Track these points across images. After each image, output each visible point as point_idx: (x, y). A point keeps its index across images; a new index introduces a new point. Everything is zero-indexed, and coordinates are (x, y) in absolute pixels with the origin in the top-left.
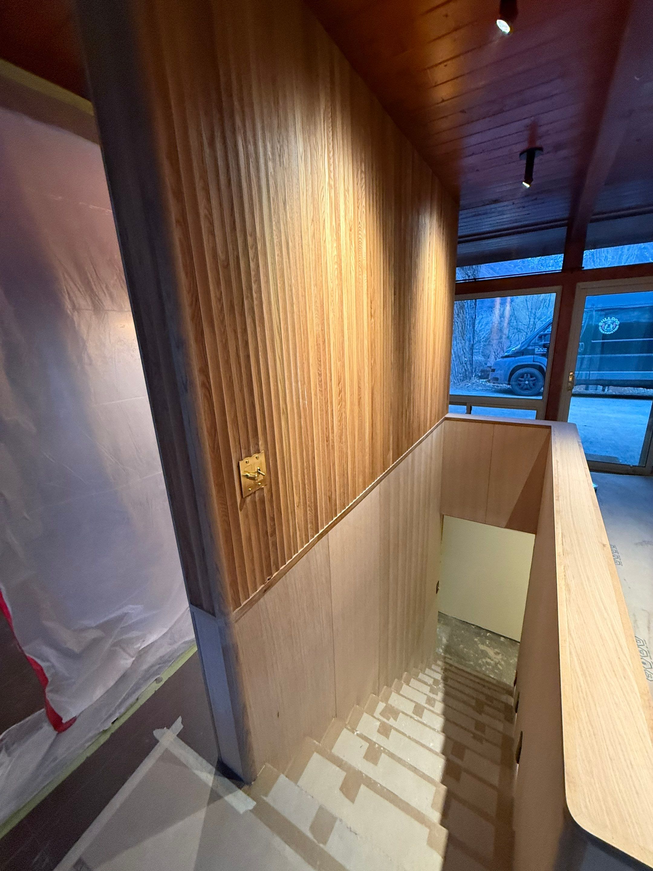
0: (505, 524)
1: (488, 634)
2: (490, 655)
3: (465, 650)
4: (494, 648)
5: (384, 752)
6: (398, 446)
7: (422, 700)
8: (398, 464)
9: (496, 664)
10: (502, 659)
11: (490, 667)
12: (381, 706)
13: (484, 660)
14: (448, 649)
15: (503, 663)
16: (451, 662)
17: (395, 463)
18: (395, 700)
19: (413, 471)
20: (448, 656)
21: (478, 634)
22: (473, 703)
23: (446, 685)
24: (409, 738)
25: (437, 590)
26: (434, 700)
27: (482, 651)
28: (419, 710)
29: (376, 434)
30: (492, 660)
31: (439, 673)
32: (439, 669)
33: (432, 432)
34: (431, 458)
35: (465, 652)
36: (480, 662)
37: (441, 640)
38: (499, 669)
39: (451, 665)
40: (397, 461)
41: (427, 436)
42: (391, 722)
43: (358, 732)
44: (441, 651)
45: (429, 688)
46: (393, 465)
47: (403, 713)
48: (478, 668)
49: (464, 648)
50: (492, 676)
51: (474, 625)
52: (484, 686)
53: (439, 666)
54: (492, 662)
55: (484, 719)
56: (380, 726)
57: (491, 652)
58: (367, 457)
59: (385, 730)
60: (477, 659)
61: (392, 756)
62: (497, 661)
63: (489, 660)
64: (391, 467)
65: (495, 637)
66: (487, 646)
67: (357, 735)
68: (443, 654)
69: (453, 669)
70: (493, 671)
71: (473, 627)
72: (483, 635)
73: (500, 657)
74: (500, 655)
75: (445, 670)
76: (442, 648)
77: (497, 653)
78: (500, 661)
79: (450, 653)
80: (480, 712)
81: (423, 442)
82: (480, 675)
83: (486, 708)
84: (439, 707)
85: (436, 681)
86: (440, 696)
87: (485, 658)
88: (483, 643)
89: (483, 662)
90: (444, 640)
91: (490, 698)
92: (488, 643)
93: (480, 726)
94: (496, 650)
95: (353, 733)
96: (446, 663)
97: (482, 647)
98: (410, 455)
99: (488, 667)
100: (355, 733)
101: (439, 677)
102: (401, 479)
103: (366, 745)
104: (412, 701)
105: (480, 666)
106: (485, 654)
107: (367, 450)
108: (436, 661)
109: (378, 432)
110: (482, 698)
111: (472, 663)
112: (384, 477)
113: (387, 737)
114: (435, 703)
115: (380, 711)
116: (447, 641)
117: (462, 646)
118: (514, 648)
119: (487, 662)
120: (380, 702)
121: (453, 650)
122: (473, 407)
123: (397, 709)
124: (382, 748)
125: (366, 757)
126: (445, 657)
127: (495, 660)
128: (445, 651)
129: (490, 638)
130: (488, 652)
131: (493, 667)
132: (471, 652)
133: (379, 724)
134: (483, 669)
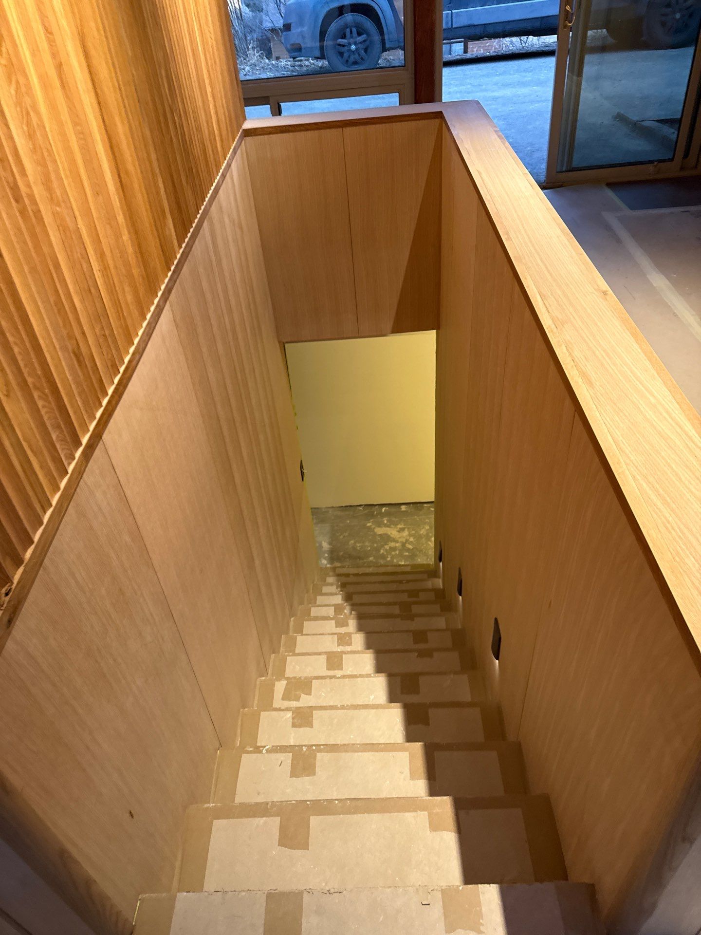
1: (383, 510)
2: (393, 536)
3: (358, 545)
4: (396, 525)
5: (320, 751)
6: (178, 203)
7: (331, 645)
8: (190, 246)
10: (410, 535)
11: (397, 552)
12: (280, 686)
13: (387, 547)
14: (334, 556)
15: (412, 539)
16: (345, 571)
17: (184, 245)
18: (295, 667)
19: (219, 261)
20: (338, 564)
21: (371, 516)
22: (396, 610)
23: (354, 606)
24: (343, 707)
25: (302, 474)
26: (349, 635)
27: (381, 536)
28: (334, 661)
29: (127, 173)
30: (397, 542)
31: (336, 594)
32: (333, 589)
33: (229, 165)
34: (241, 228)
35: (358, 548)
36: (382, 551)
37: (321, 546)
38: (408, 550)
39: (348, 575)
40: (186, 240)
41: (224, 176)
42: (305, 701)
43: (267, 747)
44: (324, 562)
45: (334, 622)
46: (181, 251)
47: (317, 678)
48: (382, 562)
49: (355, 543)
50: (403, 563)
51: (360, 506)
52: (401, 582)
53: (332, 584)
54: (397, 545)
55: (418, 624)
56: (293, 718)
57: (393, 532)
58: (126, 237)
59: (303, 718)
60: (377, 550)
61: (333, 748)
62: (404, 540)
63: (392, 544)
64: (178, 256)
65: (393, 510)
66: (386, 526)
67: (268, 751)
68: (328, 566)
69: (352, 579)
70: (401, 555)
71: (361, 508)
72: (377, 515)
73: (406, 533)
74: (406, 530)
75: (343, 586)
76: (325, 558)
77: (402, 530)
78: (408, 538)
79: (339, 559)
80: (411, 618)
81: (221, 192)
82: (390, 569)
83: (415, 609)
84: (358, 640)
85: (338, 609)
86: (352, 624)
87: (386, 544)
88: (380, 525)
89: (386, 550)
90: (326, 546)
91: (414, 593)
92: (385, 522)
93: (420, 636)
94: (399, 526)
95: (261, 752)
96: (339, 575)
97: (379, 531)
98: (206, 224)
99: (394, 553)
100: (264, 752)
101: (338, 599)
102: (205, 285)
103: (287, 758)
104: (320, 654)
105: (384, 557)
106: (387, 538)
107: (121, 219)
108: (325, 580)
109: (130, 167)
110: (404, 597)
111: (371, 559)
112: (173, 280)
113: (312, 727)
114: (350, 638)
115: (281, 696)
116: (330, 544)
117: (352, 542)
118: (421, 513)
119: (390, 548)
120: (276, 683)
121: (341, 553)
122: (281, 104)
123: (306, 678)
124: (314, 748)
125: (294, 774)
126: (334, 569)
127: (400, 540)
128: (332, 560)
129: (387, 514)
130: (389, 533)
131: (400, 550)
132: (367, 544)
133: (289, 715)
134: (389, 559)
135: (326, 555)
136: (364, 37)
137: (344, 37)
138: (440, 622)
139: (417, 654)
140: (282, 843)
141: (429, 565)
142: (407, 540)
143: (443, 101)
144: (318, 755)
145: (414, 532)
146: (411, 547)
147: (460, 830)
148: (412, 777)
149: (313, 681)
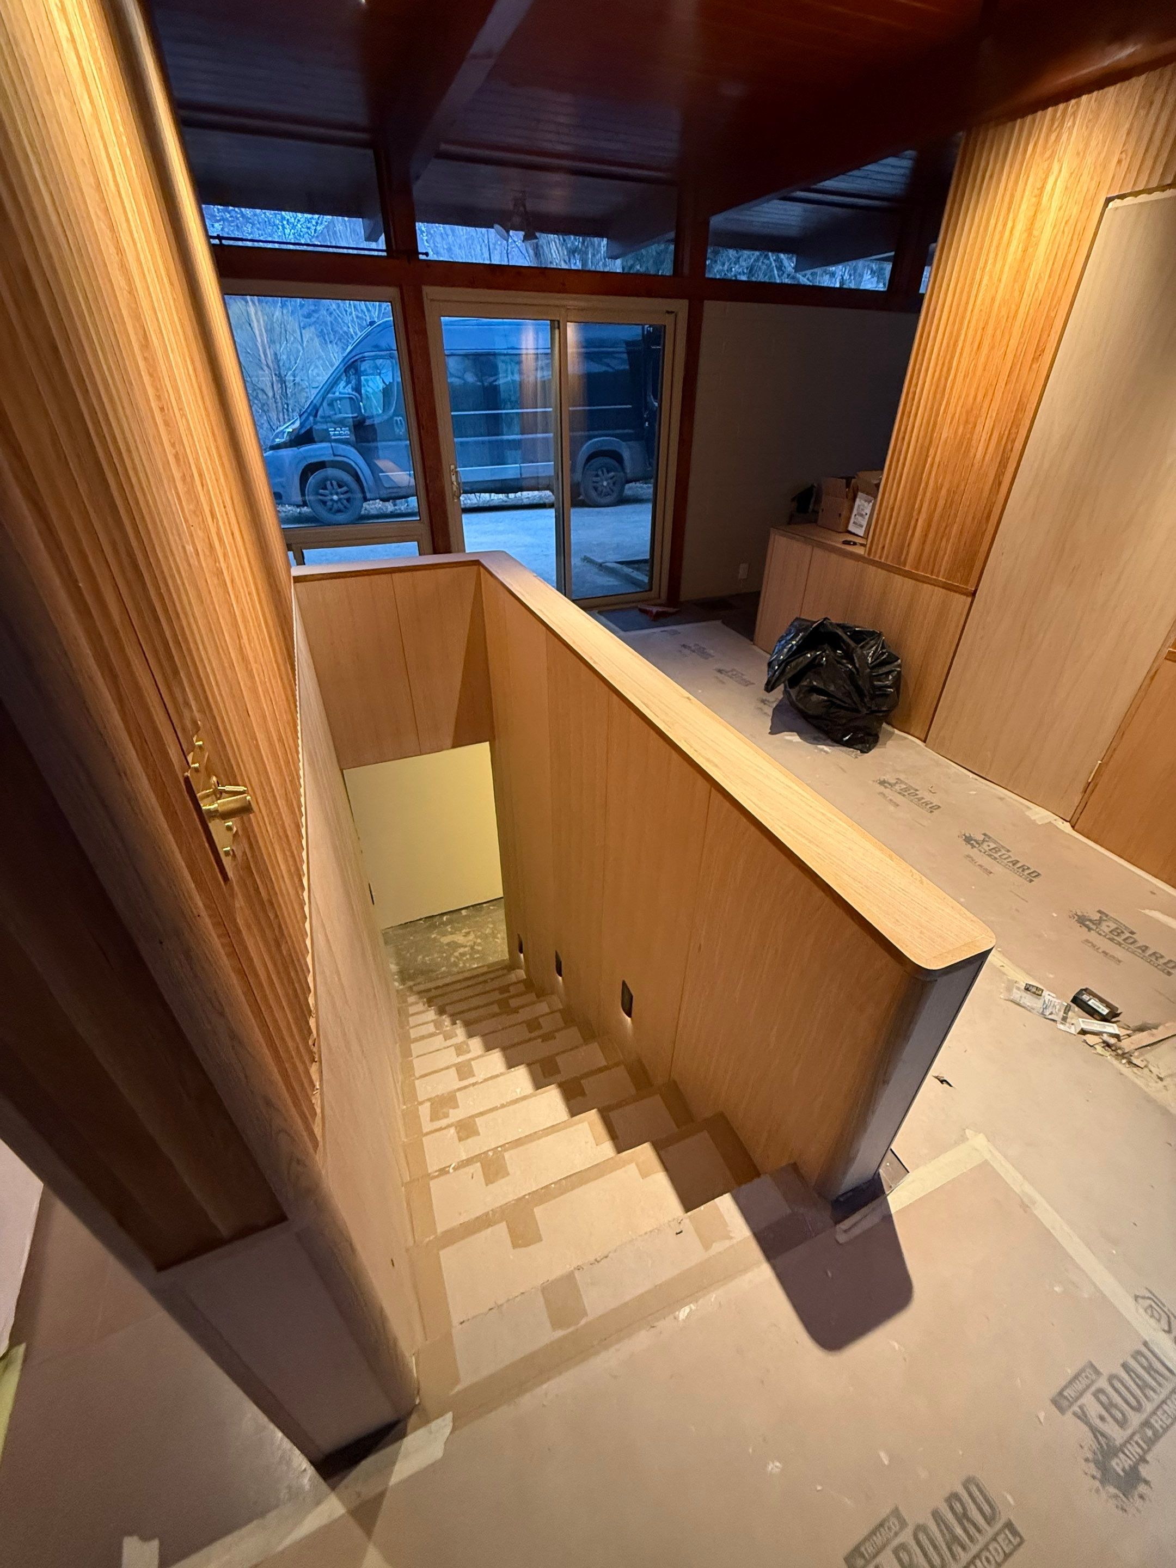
0: (449, 741)
1: (445, 918)
2: (459, 942)
3: (427, 958)
4: (460, 931)
5: (506, 1150)
7: (451, 1057)
9: (472, 948)
10: (477, 937)
11: (468, 956)
12: (425, 1111)
13: (456, 954)
14: (405, 976)
15: (479, 941)
16: (422, 987)
18: (426, 1089)
20: (411, 983)
21: (433, 927)
22: (495, 1008)
23: (454, 1018)
24: (503, 1106)
25: (372, 897)
26: (464, 1043)
27: (448, 944)
28: (464, 1071)
30: (466, 946)
31: (426, 1011)
32: (420, 1007)
35: (428, 962)
36: (452, 959)
38: (478, 952)
39: (429, 990)
42: (456, 1115)
43: (453, 1166)
44: (396, 984)
45: (441, 1036)
47: (456, 1091)
48: (455, 970)
49: (424, 957)
50: (476, 966)
51: (421, 919)
52: (485, 982)
53: (416, 1003)
54: (466, 949)
55: (525, 1014)
56: (458, 1133)
57: (459, 938)
59: (466, 1129)
60: (447, 959)
61: (518, 1143)
62: (472, 943)
63: (462, 950)
65: (455, 916)
66: (452, 933)
67: (455, 1169)
68: (401, 987)
69: (433, 993)
70: (472, 959)
71: (421, 922)
72: (440, 924)
73: (471, 937)
74: (472, 933)
75: (430, 1002)
76: (395, 980)
77: (467, 934)
78: (475, 940)
79: (411, 978)
80: (516, 1011)
82: (467, 975)
83: (514, 1003)
84: (476, 1044)
85: (438, 1024)
86: (460, 1032)
87: (455, 951)
88: (444, 934)
89: (457, 957)
90: (393, 967)
91: (504, 989)
92: (450, 930)
93: (533, 1025)
94: (464, 931)
95: (448, 1172)
96: (419, 993)
97: (445, 940)
99: (465, 958)
100: (451, 1171)
101: (431, 1015)
103: (476, 1169)
104: (447, 1068)
105: (456, 964)
106: (454, 946)
108: (405, 1001)
110: (497, 996)
111: (443, 969)
113: (479, 1134)
114: (467, 1045)
115: (428, 1118)
116: (397, 964)
117: (420, 957)
118: (483, 913)
119: (460, 954)
120: (420, 1107)
121: (412, 971)
122: (304, 551)
123: (448, 1093)
124: (499, 1149)
125: (489, 1180)
126: (410, 988)
127: (469, 944)
128: (403, 981)
129: (450, 922)
130: (456, 940)
131: (470, 954)
132: (436, 955)
133: (452, 1131)
134: (461, 965)
135: (396, 977)
136: (345, 489)
137: (325, 488)
138: (543, 1008)
139: (540, 1040)
140: (515, 1245)
141: (504, 960)
142: (475, 943)
144: (507, 1155)
145: (479, 933)
146: (480, 948)
147: (666, 1169)
148: (599, 1142)
149: (458, 1094)
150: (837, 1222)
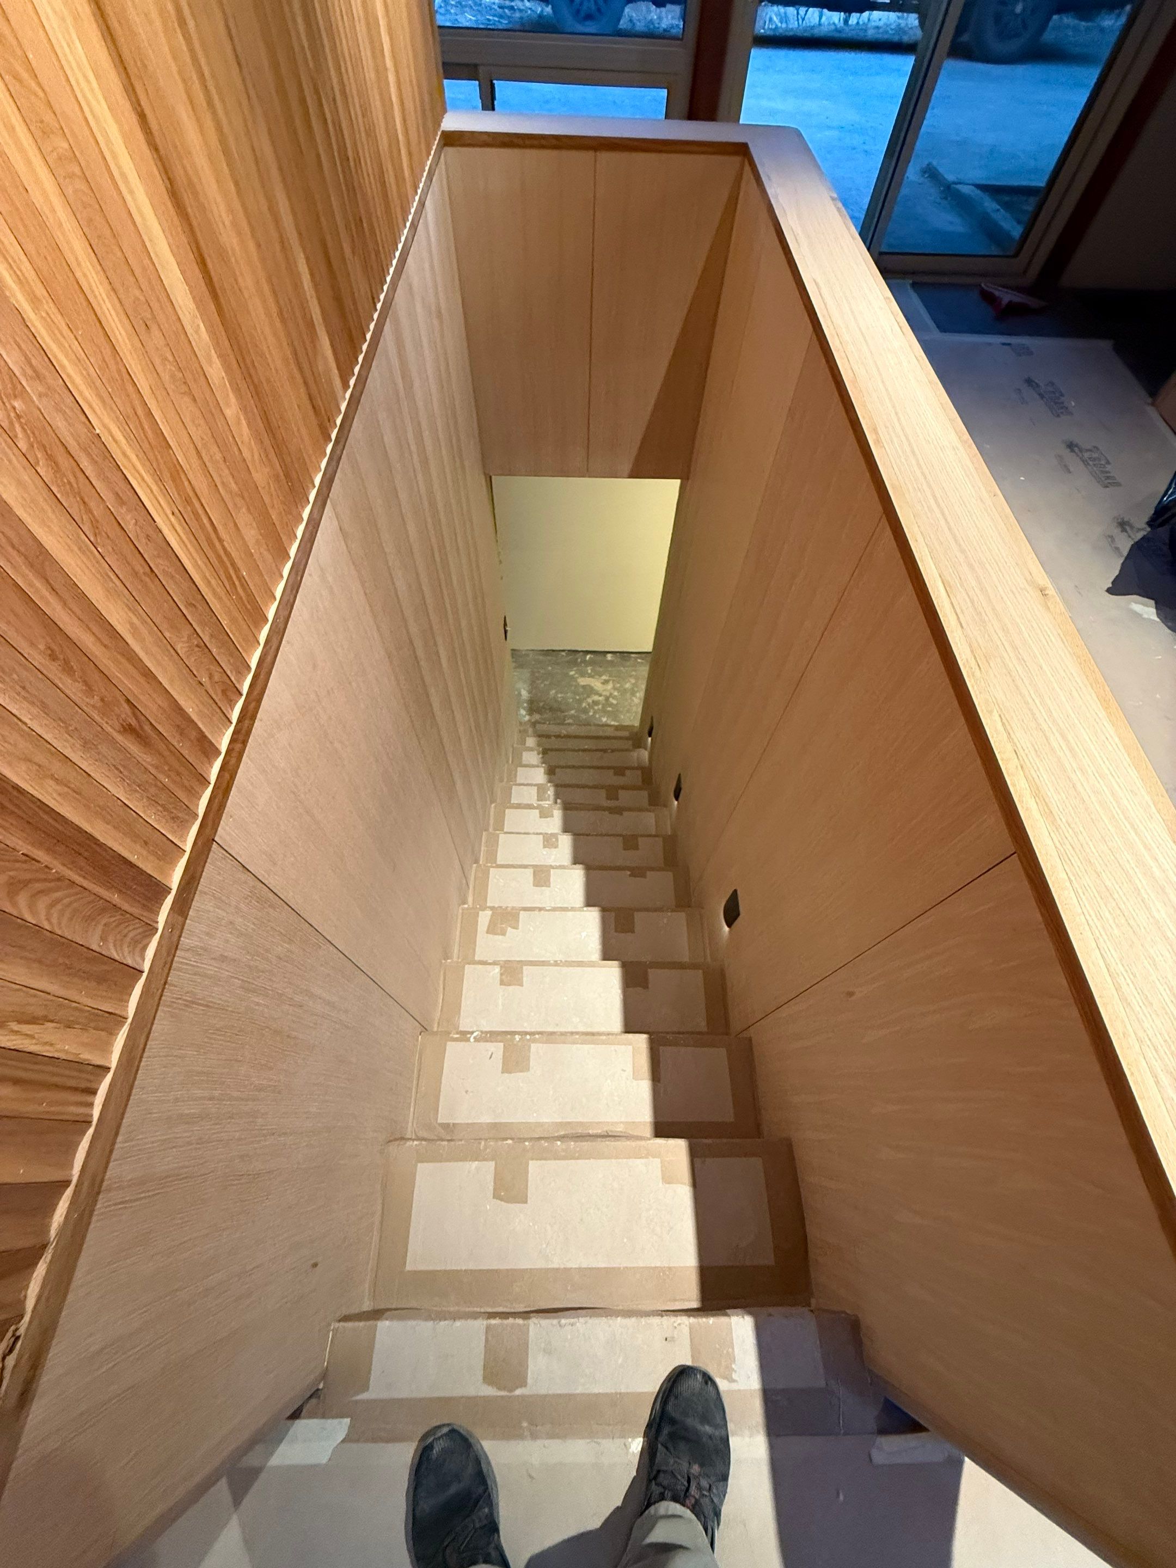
1: (588, 657)
2: (595, 688)
3: (559, 696)
4: (600, 676)
5: (535, 1041)
6: (338, 299)
7: (536, 851)
8: (362, 381)
9: (607, 699)
10: (614, 688)
11: (600, 706)
12: (484, 918)
13: (590, 700)
14: (534, 706)
15: (616, 693)
16: (544, 729)
17: (352, 382)
18: (499, 888)
19: (409, 386)
20: (537, 717)
21: (574, 663)
22: (602, 797)
23: (558, 789)
24: (556, 964)
25: (506, 632)
26: (554, 835)
27: (584, 687)
28: (541, 876)
30: (600, 695)
31: (538, 766)
32: (534, 758)
33: (422, 204)
34: (439, 315)
35: (560, 699)
36: (584, 705)
37: (520, 694)
38: (611, 705)
39: (549, 737)
40: (357, 370)
41: (414, 227)
43: (475, 1034)
44: (523, 712)
45: (537, 811)
46: (348, 395)
47: (525, 909)
48: (584, 716)
49: (557, 693)
51: (563, 651)
52: (606, 751)
53: (531, 749)
54: (600, 698)
55: (627, 823)
56: (501, 974)
57: (596, 684)
59: (512, 975)
60: (580, 702)
61: (549, 1038)
62: (608, 694)
63: (596, 698)
64: (343, 407)
65: (599, 658)
66: (590, 676)
67: (476, 1039)
68: (527, 718)
69: (552, 743)
70: (604, 711)
71: (563, 654)
72: (581, 662)
73: (610, 686)
74: (611, 682)
75: (544, 753)
76: (524, 709)
77: (605, 682)
78: (612, 691)
79: (539, 711)
80: (621, 811)
81: (410, 260)
82: (593, 731)
83: (622, 798)
84: (566, 845)
85: (541, 789)
86: (557, 817)
87: (588, 697)
88: (583, 674)
89: (589, 704)
90: (525, 694)
92: (589, 671)
93: (630, 843)
94: (604, 677)
95: (468, 1040)
96: (539, 735)
97: (583, 681)
98: (387, 328)
99: (596, 708)
100: (472, 1040)
101: (540, 775)
102: (388, 438)
103: (497, 1048)
104: (526, 867)
105: (585, 711)
106: (590, 690)
108: (524, 742)
110: (610, 778)
111: (573, 712)
112: (335, 460)
113: (521, 985)
114: (557, 840)
115: (485, 929)
116: (530, 692)
117: (554, 691)
118: (628, 663)
119: (593, 702)
120: (480, 912)
121: (541, 704)
122: (495, 82)
123: (513, 908)
124: (528, 1037)
125: (506, 1069)
126: (534, 724)
127: (604, 693)
128: (531, 711)
129: (591, 663)
130: (593, 685)
131: (603, 704)
132: (569, 694)
133: (497, 970)
134: (591, 714)
135: (525, 705)
138: (649, 820)
139: (629, 873)
140: (496, 1196)
141: (634, 726)
142: (611, 694)
143: (741, 122)
144: (534, 1047)
145: (618, 685)
146: (615, 702)
148: (636, 1077)
149: (521, 912)
150: (883, 1431)
